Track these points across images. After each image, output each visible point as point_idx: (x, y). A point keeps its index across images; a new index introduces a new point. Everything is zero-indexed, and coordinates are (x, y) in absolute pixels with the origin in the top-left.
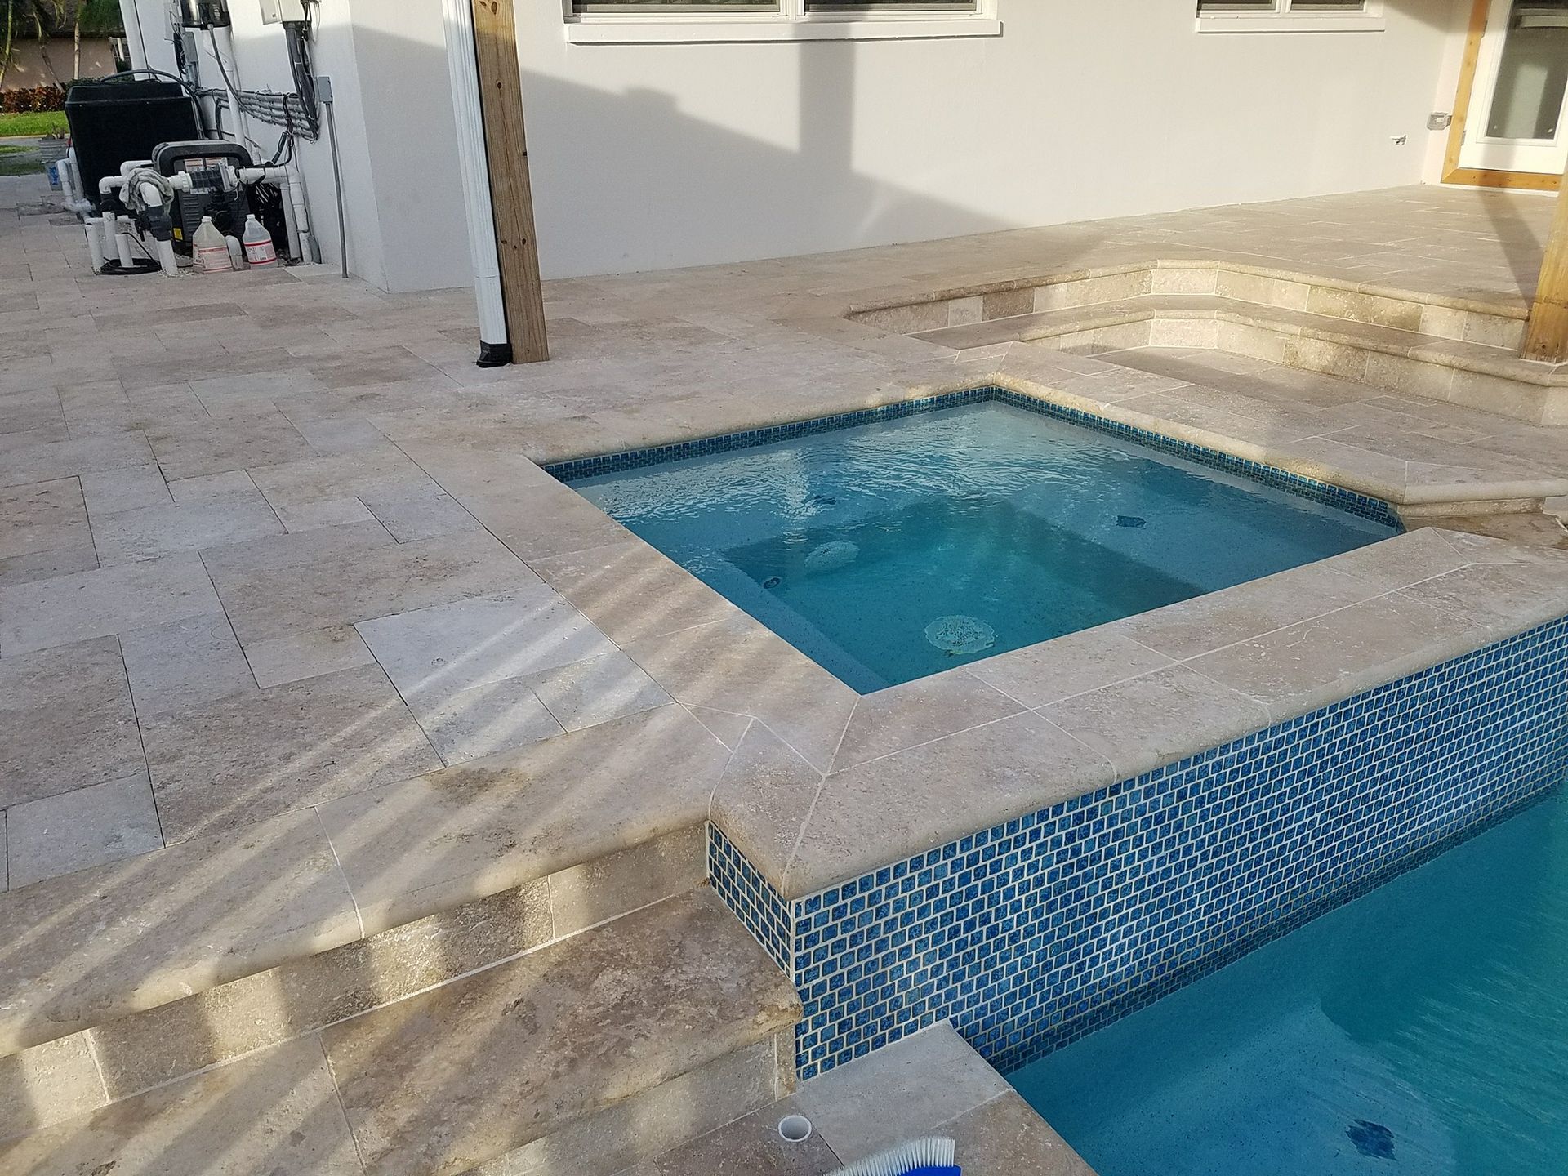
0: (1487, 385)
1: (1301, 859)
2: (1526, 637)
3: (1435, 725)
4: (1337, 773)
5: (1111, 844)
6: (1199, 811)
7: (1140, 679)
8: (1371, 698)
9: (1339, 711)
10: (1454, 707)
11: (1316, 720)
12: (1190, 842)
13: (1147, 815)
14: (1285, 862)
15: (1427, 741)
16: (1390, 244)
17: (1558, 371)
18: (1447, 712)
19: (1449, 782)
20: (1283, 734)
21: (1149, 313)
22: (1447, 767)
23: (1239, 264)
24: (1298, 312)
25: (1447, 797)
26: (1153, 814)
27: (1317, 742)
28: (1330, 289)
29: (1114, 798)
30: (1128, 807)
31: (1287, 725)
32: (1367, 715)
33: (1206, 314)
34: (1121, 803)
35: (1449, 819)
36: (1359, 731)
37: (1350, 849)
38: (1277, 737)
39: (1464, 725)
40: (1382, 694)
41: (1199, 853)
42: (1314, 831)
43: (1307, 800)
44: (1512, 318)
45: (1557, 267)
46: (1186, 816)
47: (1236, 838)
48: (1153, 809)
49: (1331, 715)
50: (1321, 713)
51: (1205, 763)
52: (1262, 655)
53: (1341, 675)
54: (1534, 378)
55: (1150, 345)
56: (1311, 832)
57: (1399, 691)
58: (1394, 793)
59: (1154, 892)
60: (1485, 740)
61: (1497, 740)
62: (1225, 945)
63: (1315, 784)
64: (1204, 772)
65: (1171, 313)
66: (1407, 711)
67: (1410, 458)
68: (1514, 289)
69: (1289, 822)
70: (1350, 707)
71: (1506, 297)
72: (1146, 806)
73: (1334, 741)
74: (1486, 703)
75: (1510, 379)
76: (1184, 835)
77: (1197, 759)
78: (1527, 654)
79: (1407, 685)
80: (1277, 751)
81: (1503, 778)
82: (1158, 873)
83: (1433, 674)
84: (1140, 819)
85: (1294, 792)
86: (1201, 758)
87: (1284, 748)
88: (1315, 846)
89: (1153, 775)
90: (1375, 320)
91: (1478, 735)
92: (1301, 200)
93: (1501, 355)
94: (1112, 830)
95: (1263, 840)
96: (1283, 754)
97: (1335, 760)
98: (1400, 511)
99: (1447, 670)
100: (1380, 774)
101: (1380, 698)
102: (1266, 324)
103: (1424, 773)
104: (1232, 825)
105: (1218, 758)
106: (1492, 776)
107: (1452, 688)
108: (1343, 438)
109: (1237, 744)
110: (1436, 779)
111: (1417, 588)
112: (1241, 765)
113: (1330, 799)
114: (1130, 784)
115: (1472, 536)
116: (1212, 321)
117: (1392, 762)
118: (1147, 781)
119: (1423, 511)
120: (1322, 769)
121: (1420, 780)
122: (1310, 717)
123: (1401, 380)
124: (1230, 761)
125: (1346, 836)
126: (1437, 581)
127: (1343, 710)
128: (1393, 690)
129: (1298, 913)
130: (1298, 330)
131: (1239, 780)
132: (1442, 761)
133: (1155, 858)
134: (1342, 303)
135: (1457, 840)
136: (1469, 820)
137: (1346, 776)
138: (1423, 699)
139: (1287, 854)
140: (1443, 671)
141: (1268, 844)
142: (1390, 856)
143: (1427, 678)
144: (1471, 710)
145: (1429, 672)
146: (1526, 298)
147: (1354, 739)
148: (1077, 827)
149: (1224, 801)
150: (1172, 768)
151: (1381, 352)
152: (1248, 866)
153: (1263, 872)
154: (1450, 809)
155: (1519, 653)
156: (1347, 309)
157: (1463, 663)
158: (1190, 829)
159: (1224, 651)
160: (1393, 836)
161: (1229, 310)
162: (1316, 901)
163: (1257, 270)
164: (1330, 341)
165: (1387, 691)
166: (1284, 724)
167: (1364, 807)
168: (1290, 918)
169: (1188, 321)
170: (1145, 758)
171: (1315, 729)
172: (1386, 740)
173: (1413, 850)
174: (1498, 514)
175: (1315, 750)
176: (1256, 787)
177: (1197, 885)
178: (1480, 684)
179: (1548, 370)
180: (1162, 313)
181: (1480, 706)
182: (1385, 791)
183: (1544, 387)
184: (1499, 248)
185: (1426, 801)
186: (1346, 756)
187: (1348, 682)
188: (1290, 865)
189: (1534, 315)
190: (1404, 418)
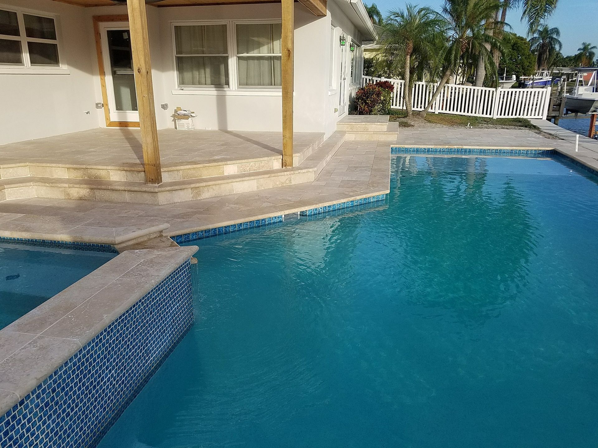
0: (139, 195)
1: (112, 391)
2: (167, 280)
3: (146, 321)
4: (115, 353)
5: (27, 426)
6: (63, 393)
7: (22, 349)
8: (119, 321)
9: (108, 330)
10: (150, 312)
11: (100, 337)
12: (64, 407)
13: (41, 406)
14: (106, 395)
15: (145, 327)
16: (93, 150)
17: (159, 187)
18: (148, 315)
19: (157, 338)
20: (89, 348)
21: (3, 187)
22: (155, 333)
23: (36, 163)
24: (65, 179)
25: (158, 343)
26: (43, 404)
27: (103, 345)
28: (75, 169)
29: (22, 406)
30: (30, 407)
31: (89, 344)
32: (119, 327)
33: (28, 184)
34: (26, 407)
35: (161, 350)
36: (118, 334)
37: (130, 378)
38: (87, 350)
39: (156, 317)
40: (123, 318)
41: (69, 410)
42: (114, 378)
43: (107, 368)
44: (140, 171)
45: (148, 153)
46: (58, 398)
47: (83, 396)
48: (42, 402)
49: (106, 333)
50: (102, 334)
51: (60, 373)
52: (73, 320)
53: (104, 317)
54: (152, 190)
55: (7, 200)
56: (113, 379)
57: (129, 314)
58: (139, 350)
59: (54, 435)
60: (164, 319)
61: (169, 317)
62: (93, 439)
63: (108, 361)
64: (60, 377)
65: (13, 186)
66: (134, 320)
67: (115, 227)
68: (138, 161)
69: (103, 379)
70: (112, 327)
71: (135, 165)
72: (39, 402)
73: (110, 342)
74: (161, 306)
75: (145, 192)
76: (60, 406)
77: (56, 373)
78: (169, 285)
79: (131, 311)
80: (89, 355)
81: (174, 329)
82: (54, 427)
83: (139, 304)
84: (38, 409)
85: (101, 367)
86: (57, 372)
87: (91, 353)
88: (116, 383)
89: (38, 388)
90: (94, 177)
91: (162, 318)
92: (56, 136)
93: (140, 184)
94: (26, 420)
95: (95, 391)
96: (92, 355)
97: (113, 349)
98: (116, 246)
99: (144, 300)
100: (131, 346)
101: (122, 319)
102: (53, 185)
103: (147, 339)
104: (80, 392)
105: (65, 369)
106: (171, 329)
107: (147, 306)
108: (90, 224)
109: (71, 359)
110: (152, 339)
111: (126, 274)
112: (75, 367)
113: (116, 363)
114: (28, 397)
115: (141, 250)
116: (31, 187)
117: (135, 340)
118: (36, 392)
119: (124, 245)
120: (109, 354)
121: (147, 342)
122: (98, 337)
123: (110, 198)
124: (70, 368)
125: (127, 374)
126: (132, 270)
127: (110, 329)
128: (126, 315)
129: (118, 411)
130: (67, 185)
131: (77, 373)
132: (152, 332)
133: (50, 421)
134: (80, 173)
135: (166, 356)
136: (168, 348)
137: (119, 353)
138: (138, 314)
139: (106, 391)
140: (142, 301)
141: (97, 391)
142: (145, 373)
143: (137, 306)
144: (157, 310)
145: (137, 303)
146: (142, 164)
147: (118, 338)
148: (8, 428)
149: (73, 384)
150: (45, 382)
151: (99, 189)
152: (92, 404)
153: (99, 403)
154: (161, 347)
155: (166, 286)
156: (83, 175)
157: (148, 296)
158: (62, 402)
159: (57, 323)
160: (144, 365)
161: (37, 181)
162: (123, 403)
163: (44, 165)
164: (80, 188)
165: (124, 316)
166: (88, 344)
167: (130, 360)
168: (116, 414)
169: (21, 188)
170: (31, 383)
171: (101, 341)
172: (130, 333)
173: (152, 367)
174: (150, 239)
175: (104, 348)
176: (85, 373)
177: (73, 422)
178: (156, 301)
179: (156, 187)
180: (8, 186)
181: (159, 308)
182: (136, 351)
183: (156, 193)
184: (130, 148)
185: (151, 348)
186: (116, 345)
187: (108, 318)
188: (109, 395)
189: (146, 170)
190: (114, 211)
